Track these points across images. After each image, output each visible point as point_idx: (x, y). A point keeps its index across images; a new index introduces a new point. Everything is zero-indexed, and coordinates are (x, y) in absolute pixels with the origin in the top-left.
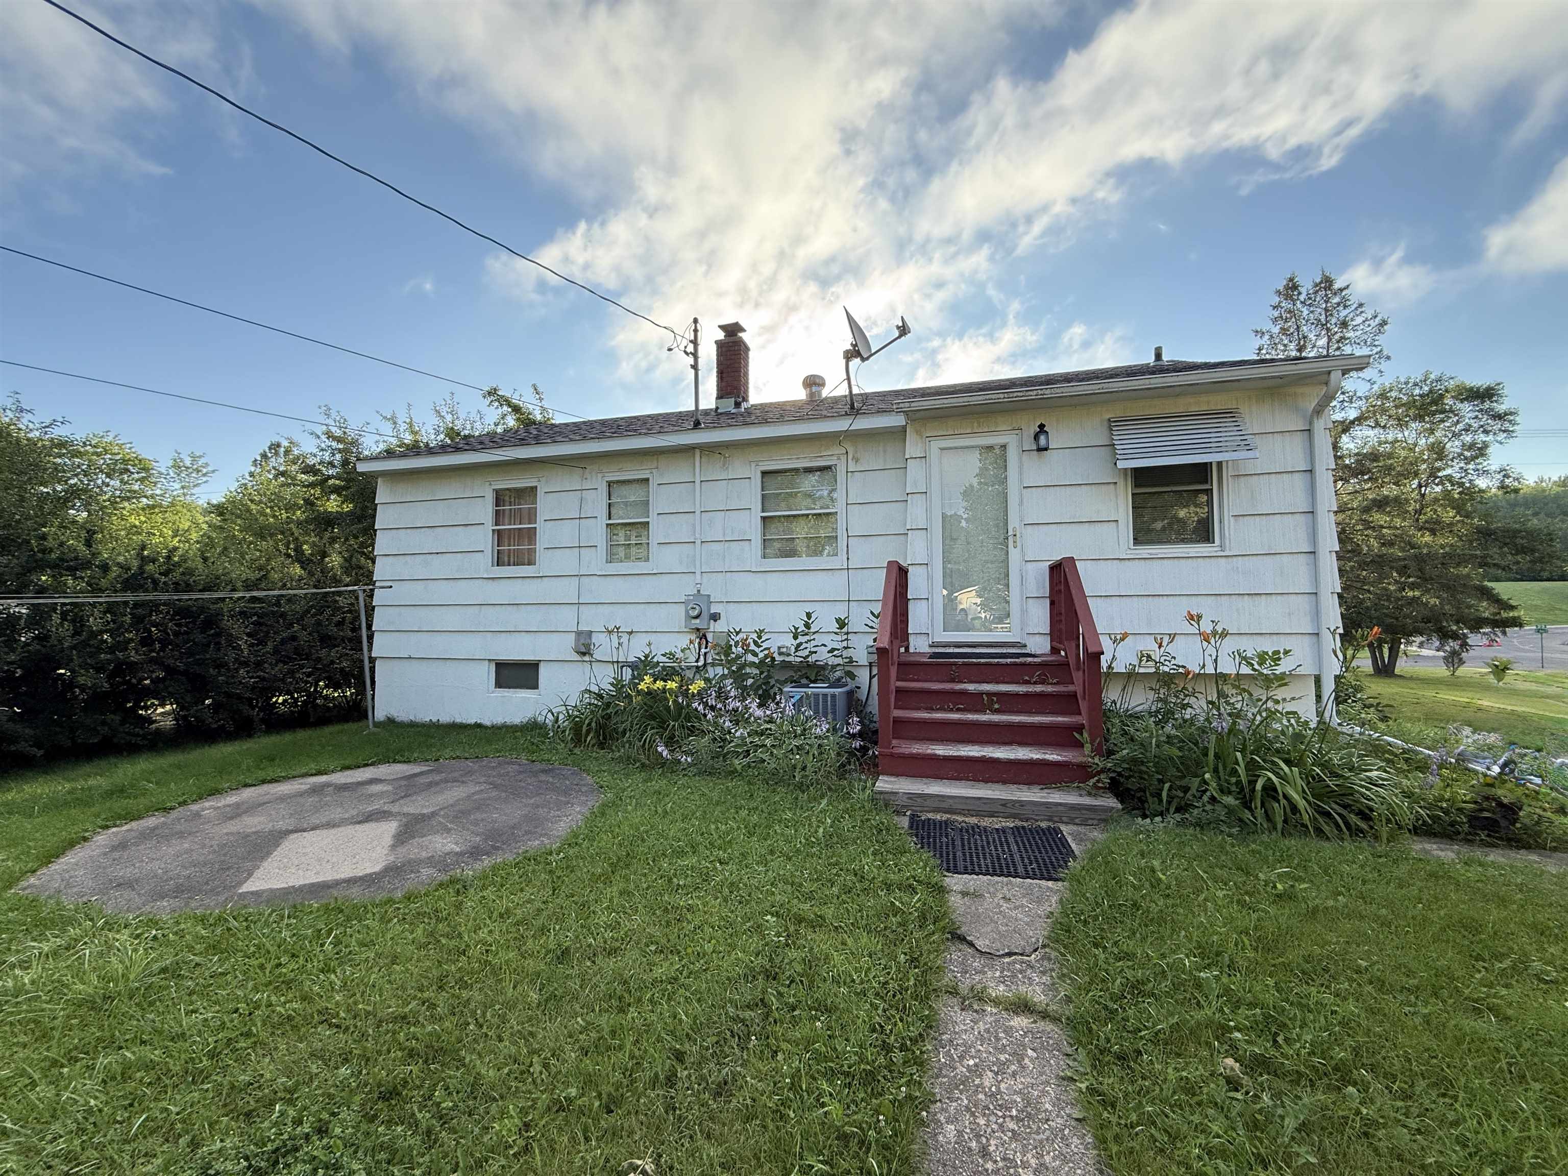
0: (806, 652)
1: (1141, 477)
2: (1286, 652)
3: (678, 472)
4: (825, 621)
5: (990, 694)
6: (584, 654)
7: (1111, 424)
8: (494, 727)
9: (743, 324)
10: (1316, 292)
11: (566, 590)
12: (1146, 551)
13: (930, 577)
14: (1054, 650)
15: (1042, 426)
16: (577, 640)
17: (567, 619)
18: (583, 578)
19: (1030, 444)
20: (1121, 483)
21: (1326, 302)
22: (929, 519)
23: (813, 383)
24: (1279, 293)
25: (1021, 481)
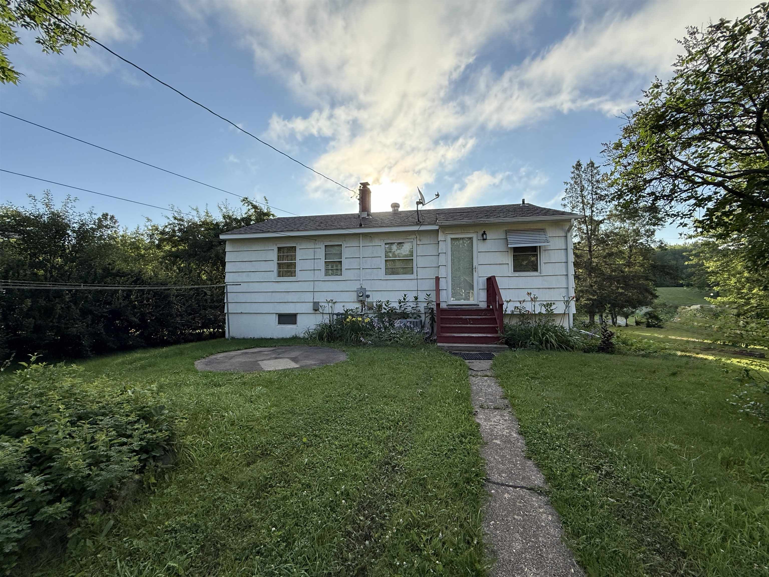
0: (403, 309)
1: (516, 250)
2: (554, 303)
3: (354, 243)
4: (410, 297)
5: (469, 319)
6: (316, 310)
7: (507, 232)
8: (278, 339)
9: (369, 183)
10: (588, 168)
11: (308, 287)
12: (517, 274)
13: (447, 282)
14: (488, 306)
15: (484, 232)
16: (314, 305)
17: (309, 297)
18: (316, 282)
19: (480, 237)
20: (510, 252)
21: (592, 172)
22: (447, 262)
23: (395, 206)
24: (573, 167)
25: (477, 249)
